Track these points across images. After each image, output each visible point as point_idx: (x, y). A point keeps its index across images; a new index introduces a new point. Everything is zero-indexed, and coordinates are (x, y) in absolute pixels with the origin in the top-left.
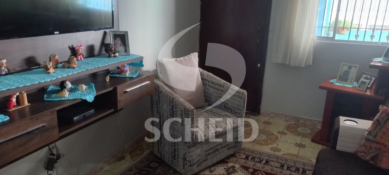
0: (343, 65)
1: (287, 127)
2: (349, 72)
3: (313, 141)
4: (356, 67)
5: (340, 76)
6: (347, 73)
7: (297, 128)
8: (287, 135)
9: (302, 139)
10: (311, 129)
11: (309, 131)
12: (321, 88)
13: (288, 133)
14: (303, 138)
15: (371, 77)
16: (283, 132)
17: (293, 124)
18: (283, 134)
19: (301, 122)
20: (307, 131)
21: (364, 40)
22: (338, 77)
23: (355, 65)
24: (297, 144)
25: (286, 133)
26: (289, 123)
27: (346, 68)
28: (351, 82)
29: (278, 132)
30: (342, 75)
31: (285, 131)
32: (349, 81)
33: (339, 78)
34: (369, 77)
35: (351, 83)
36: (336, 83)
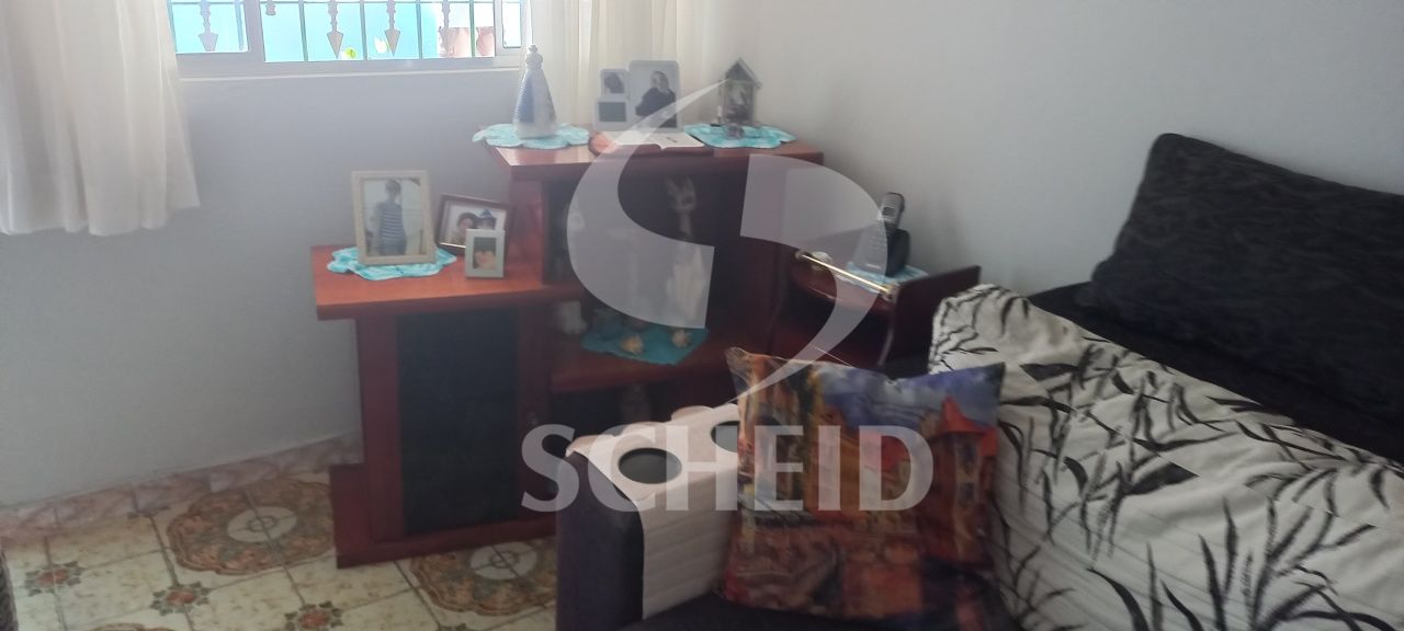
0: (363, 180)
1: (175, 550)
2: (399, 207)
3: (346, 561)
4: (416, 181)
5: (368, 234)
6: (389, 215)
7: (224, 526)
8: (211, 596)
9: (289, 577)
10: (290, 503)
11: (286, 522)
12: (326, 313)
13: (207, 578)
14: (291, 570)
15: (487, 213)
16: (177, 585)
17: (185, 516)
18: (189, 600)
19: (216, 487)
20: (275, 521)
21: (421, 54)
22: (361, 239)
23: (413, 173)
24: (294, 621)
25: (198, 585)
26: (163, 520)
27: (376, 194)
28: (422, 252)
29: (155, 605)
30: (372, 227)
31: (187, 577)
32: (412, 247)
33: (369, 244)
34: (478, 212)
35: (424, 256)
36: (367, 271)
